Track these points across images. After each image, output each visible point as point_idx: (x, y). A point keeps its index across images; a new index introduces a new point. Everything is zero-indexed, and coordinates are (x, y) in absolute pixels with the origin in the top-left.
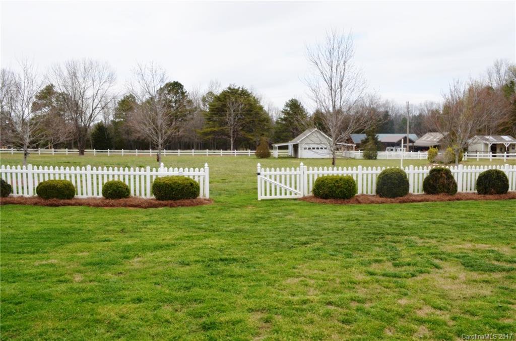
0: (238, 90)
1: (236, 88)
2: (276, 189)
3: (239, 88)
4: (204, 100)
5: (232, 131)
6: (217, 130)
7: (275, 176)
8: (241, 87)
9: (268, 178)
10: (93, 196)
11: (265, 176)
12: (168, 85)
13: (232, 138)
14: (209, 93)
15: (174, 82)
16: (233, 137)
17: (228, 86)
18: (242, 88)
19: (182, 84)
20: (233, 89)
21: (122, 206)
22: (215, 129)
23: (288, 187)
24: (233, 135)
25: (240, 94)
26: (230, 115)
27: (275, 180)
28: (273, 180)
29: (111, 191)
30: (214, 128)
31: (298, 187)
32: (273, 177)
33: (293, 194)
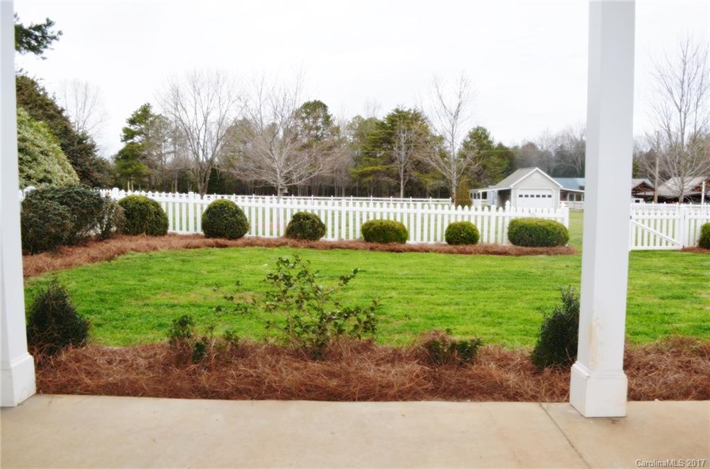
0: (408, 113)
1: (406, 110)
2: (649, 236)
3: (410, 110)
4: (350, 127)
5: (402, 170)
6: (381, 169)
7: (649, 221)
8: (412, 109)
9: (640, 223)
10: (422, 242)
11: (637, 220)
12: (307, 105)
13: (402, 181)
14: (356, 117)
15: (315, 101)
16: (404, 180)
17: (395, 107)
18: (415, 111)
19: (326, 104)
20: (402, 112)
21: (481, 253)
22: (379, 168)
23: (664, 235)
24: (404, 176)
25: (412, 119)
26: (400, 148)
27: (649, 225)
28: (646, 226)
29: (465, 234)
30: (376, 166)
31: (676, 236)
32: (646, 222)
33: (670, 244)
